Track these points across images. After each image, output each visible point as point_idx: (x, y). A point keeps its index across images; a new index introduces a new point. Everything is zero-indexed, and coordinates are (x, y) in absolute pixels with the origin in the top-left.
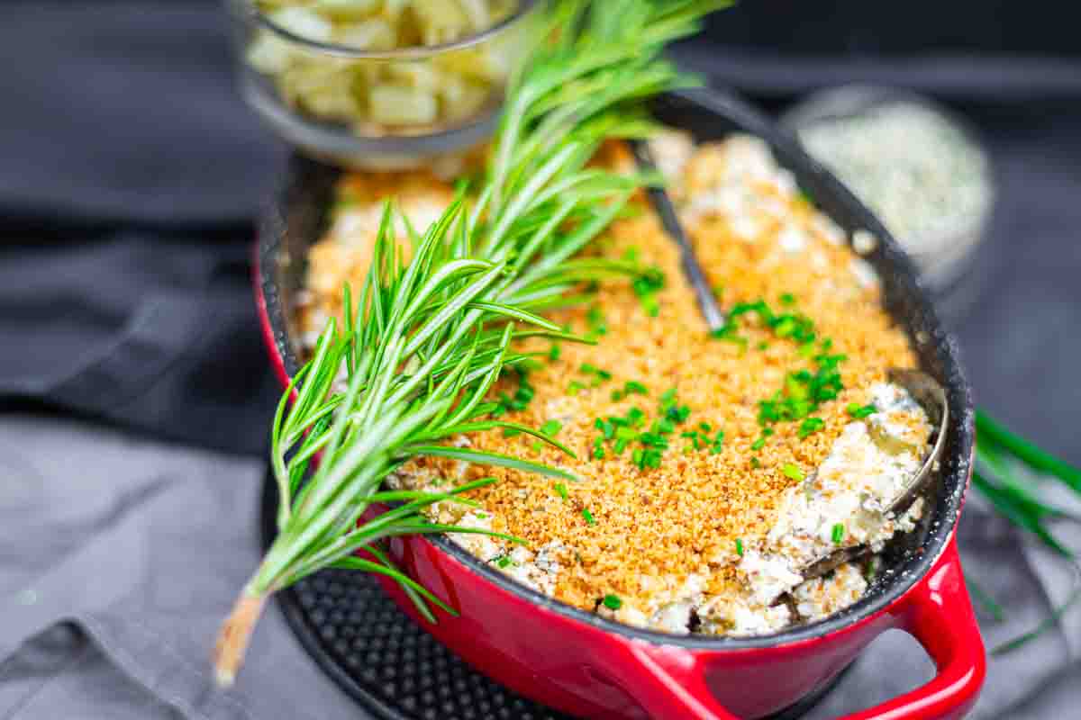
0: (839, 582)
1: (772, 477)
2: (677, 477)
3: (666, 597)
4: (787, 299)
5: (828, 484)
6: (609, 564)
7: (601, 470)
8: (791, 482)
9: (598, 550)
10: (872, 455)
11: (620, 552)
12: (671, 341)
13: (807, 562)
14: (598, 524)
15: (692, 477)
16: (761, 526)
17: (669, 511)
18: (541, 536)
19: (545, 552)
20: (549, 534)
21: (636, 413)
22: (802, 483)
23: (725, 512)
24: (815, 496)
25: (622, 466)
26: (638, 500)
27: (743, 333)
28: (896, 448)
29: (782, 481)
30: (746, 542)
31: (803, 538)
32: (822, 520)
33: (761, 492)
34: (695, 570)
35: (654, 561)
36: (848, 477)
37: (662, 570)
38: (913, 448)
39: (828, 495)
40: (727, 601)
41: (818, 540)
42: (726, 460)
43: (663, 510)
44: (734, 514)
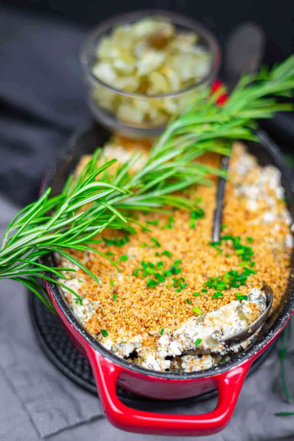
0: (202, 361)
1: (189, 309)
2: (158, 295)
3: (125, 339)
4: (250, 240)
5: (206, 321)
6: (110, 318)
7: (134, 281)
8: (195, 314)
9: (109, 311)
10: (233, 316)
11: (116, 315)
12: (193, 241)
13: (187, 348)
14: (117, 301)
15: (163, 297)
16: (173, 327)
17: (147, 307)
18: (95, 297)
19: (92, 304)
20: (98, 298)
21: (160, 264)
22: (199, 317)
23: (164, 316)
24: (200, 324)
25: (142, 282)
26: (139, 298)
27: (223, 247)
28: (242, 317)
29: (191, 312)
30: (166, 330)
31: (188, 338)
32: (197, 334)
33: (182, 314)
34: (141, 333)
35: (127, 324)
36: (216, 321)
37: (128, 328)
38: (247, 320)
39: (204, 325)
40: (147, 350)
41: (192, 341)
42: (181, 296)
43: (145, 305)
44: (167, 318)
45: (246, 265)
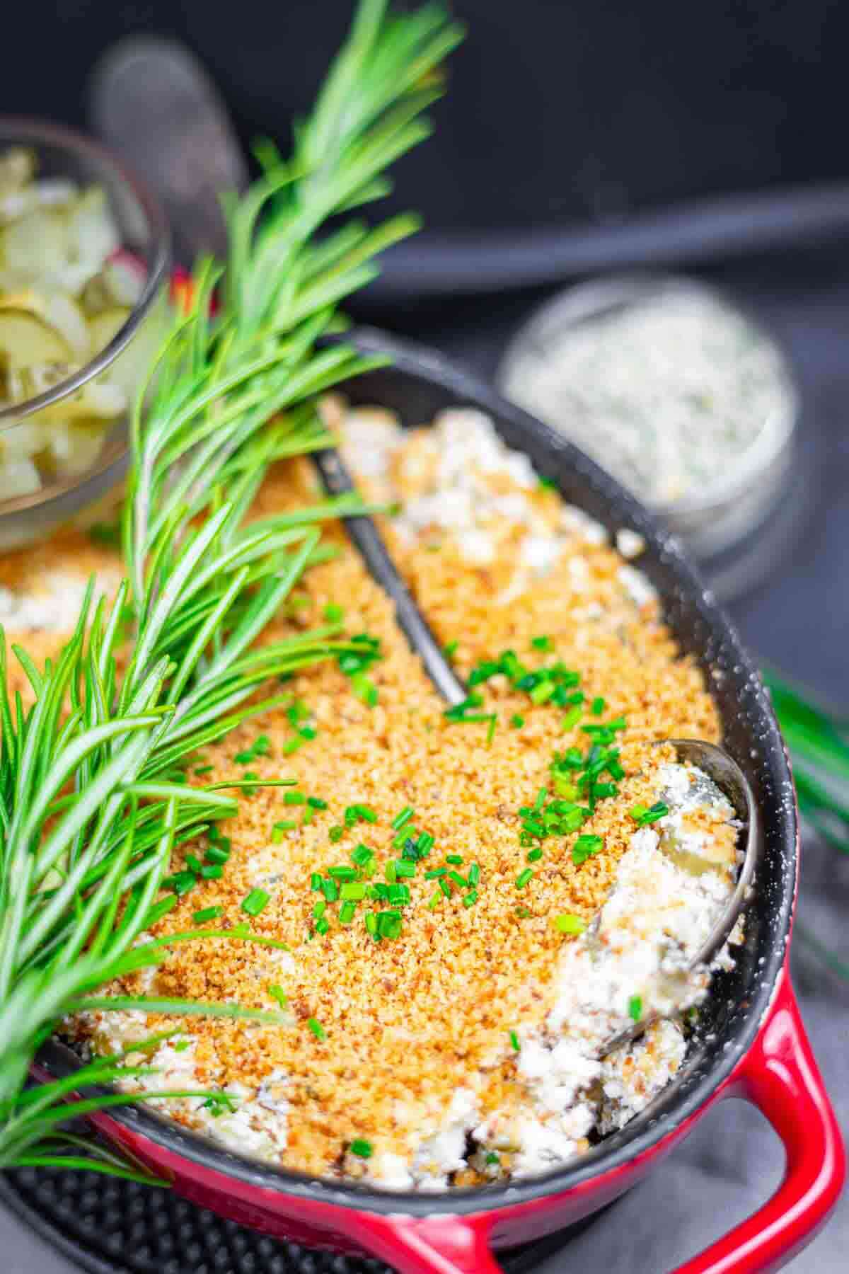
0: (651, 1048)
1: (543, 932)
2: (425, 946)
3: (429, 1127)
4: (540, 644)
5: (615, 938)
6: (349, 1097)
7: (327, 948)
8: (568, 938)
9: (333, 1079)
10: (669, 878)
11: (363, 1077)
12: (398, 738)
13: (604, 1040)
14: (330, 1035)
15: (445, 943)
16: (537, 1007)
17: (420, 996)
18: (260, 1066)
19: (268, 1088)
20: (269, 1061)
21: (364, 853)
22: (583, 936)
23: (491, 996)
24: (602, 954)
25: (355, 938)
26: (379, 987)
27: (490, 707)
28: (698, 867)
29: (557, 937)
30: (521, 1030)
31: (594, 1013)
32: (614, 989)
33: (533, 957)
34: (462, 1082)
35: (406, 1082)
36: (640, 922)
37: (418, 1093)
38: (717, 867)
39: (618, 952)
40: (508, 1117)
41: (613, 1014)
42: (485, 910)
43: (413, 997)
44: (502, 996)
45: (581, 717)
